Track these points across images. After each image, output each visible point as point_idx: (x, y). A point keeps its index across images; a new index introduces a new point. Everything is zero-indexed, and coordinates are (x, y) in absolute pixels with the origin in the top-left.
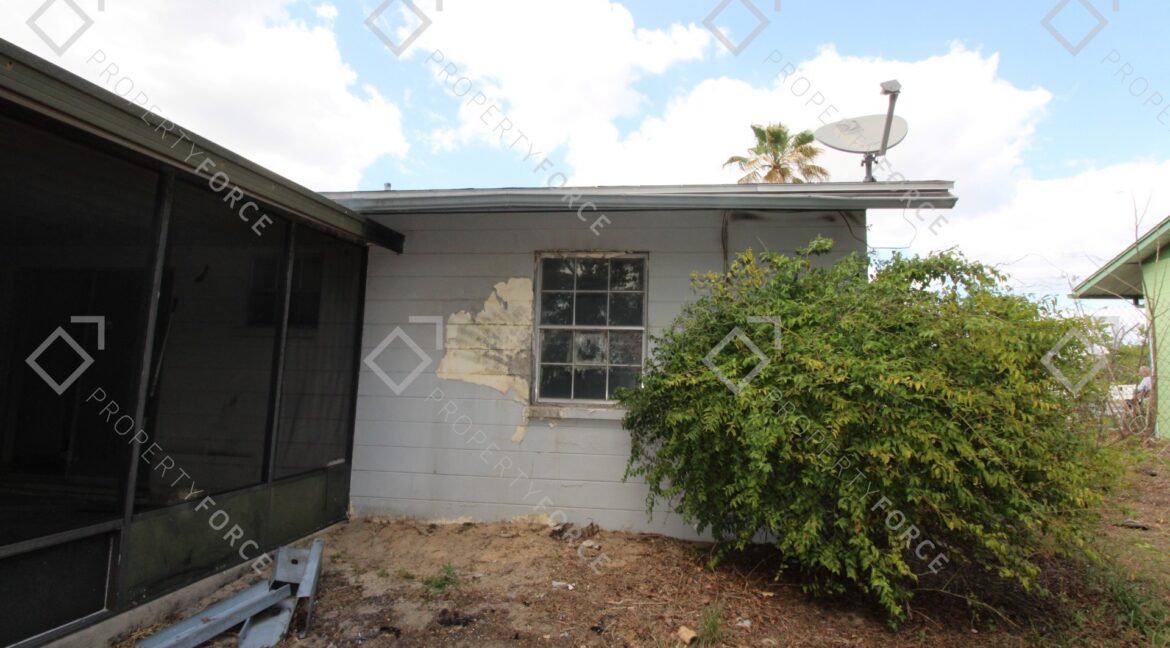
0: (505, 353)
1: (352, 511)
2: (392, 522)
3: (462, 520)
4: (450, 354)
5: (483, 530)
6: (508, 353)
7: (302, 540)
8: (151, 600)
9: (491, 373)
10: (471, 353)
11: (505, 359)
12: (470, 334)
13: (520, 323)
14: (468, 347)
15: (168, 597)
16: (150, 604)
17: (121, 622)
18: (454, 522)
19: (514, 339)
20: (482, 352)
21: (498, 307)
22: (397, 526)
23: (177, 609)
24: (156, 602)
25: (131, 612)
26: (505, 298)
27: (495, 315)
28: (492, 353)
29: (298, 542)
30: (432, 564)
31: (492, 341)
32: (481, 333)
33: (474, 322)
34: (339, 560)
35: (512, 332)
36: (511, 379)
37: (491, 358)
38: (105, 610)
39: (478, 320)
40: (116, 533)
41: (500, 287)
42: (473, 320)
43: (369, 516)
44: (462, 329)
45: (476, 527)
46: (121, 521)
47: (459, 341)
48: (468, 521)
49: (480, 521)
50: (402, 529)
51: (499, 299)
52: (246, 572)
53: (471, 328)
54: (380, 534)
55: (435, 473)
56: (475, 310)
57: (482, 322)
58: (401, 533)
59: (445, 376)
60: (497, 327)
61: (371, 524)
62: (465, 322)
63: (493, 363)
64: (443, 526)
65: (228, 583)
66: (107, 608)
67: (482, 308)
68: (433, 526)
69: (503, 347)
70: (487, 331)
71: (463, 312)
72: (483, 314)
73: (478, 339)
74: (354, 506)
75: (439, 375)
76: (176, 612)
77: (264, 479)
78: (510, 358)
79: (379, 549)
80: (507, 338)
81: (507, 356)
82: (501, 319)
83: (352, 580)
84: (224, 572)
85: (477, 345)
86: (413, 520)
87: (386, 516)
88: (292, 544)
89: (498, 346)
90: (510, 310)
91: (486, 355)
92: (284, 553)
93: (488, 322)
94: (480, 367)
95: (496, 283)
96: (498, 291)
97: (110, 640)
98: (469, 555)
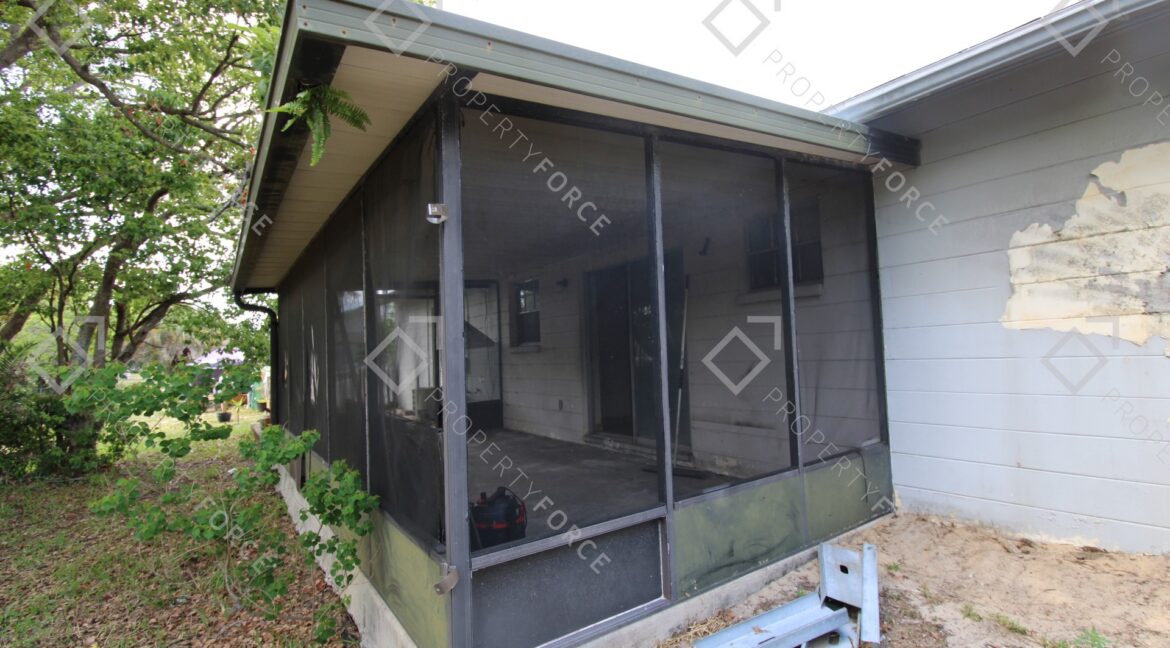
0: (1133, 277)
1: (898, 502)
2: (958, 526)
3: (1079, 542)
4: (1022, 292)
5: (1127, 565)
6: (1141, 276)
7: (845, 535)
8: (702, 593)
9: (1108, 315)
10: (1062, 286)
11: (1135, 288)
12: (1055, 257)
13: (1156, 224)
14: (1054, 277)
15: (717, 590)
16: (702, 596)
17: (678, 613)
18: (1063, 541)
19: (1151, 252)
20: (1084, 282)
21: (1106, 206)
22: (969, 534)
23: (727, 604)
24: (707, 594)
25: (685, 603)
26: (1118, 187)
27: (1100, 218)
28: (1103, 281)
29: (841, 537)
30: (1048, 613)
31: (1102, 262)
32: (1075, 253)
33: (1058, 236)
34: (898, 574)
35: (1141, 241)
36: (1152, 320)
37: (1103, 289)
38: (662, 598)
39: (1066, 233)
40: (662, 520)
41: (1105, 172)
42: (1057, 233)
43: (923, 512)
44: (1038, 251)
45: (1111, 558)
46: (663, 508)
47: (1034, 271)
48: (1091, 545)
49: (1116, 548)
50: (976, 539)
51: (1106, 191)
52: (791, 569)
53: (1053, 247)
54: (945, 541)
55: (1019, 466)
56: (1058, 219)
57: (1076, 234)
58: (977, 545)
59: (1017, 325)
60: (1109, 237)
61: (929, 525)
62: (1045, 239)
63: (1107, 297)
64: (1044, 547)
65: (773, 580)
66: (665, 596)
67: (1074, 211)
68: (1026, 543)
69: (1126, 269)
70: (1088, 247)
71: (1037, 224)
72: (1074, 221)
73: (1072, 262)
74: (900, 497)
75: (1005, 325)
76: (727, 608)
77: (794, 463)
78: (1146, 285)
79: (950, 564)
80: (1133, 252)
81: (1138, 282)
82: (1115, 222)
83: (924, 611)
84: (768, 567)
85: (1072, 271)
86: (991, 528)
87: (949, 517)
88: (835, 540)
89: (1115, 269)
90: (1132, 204)
91: (1091, 286)
92: (831, 553)
93: (1087, 232)
94: (1084, 306)
95: (1096, 166)
96: (1101, 180)
97: (671, 630)
98: (1118, 610)
